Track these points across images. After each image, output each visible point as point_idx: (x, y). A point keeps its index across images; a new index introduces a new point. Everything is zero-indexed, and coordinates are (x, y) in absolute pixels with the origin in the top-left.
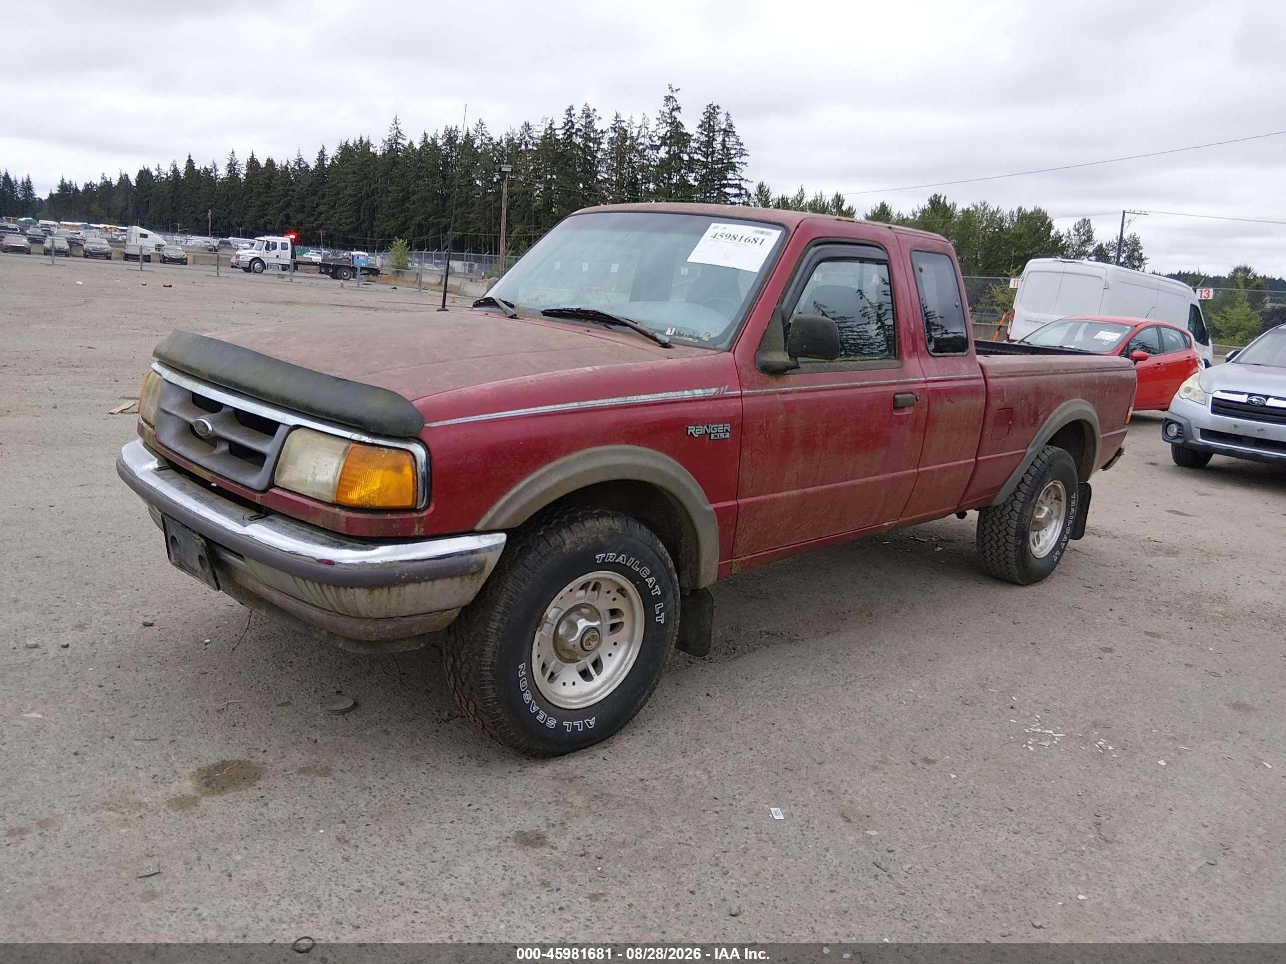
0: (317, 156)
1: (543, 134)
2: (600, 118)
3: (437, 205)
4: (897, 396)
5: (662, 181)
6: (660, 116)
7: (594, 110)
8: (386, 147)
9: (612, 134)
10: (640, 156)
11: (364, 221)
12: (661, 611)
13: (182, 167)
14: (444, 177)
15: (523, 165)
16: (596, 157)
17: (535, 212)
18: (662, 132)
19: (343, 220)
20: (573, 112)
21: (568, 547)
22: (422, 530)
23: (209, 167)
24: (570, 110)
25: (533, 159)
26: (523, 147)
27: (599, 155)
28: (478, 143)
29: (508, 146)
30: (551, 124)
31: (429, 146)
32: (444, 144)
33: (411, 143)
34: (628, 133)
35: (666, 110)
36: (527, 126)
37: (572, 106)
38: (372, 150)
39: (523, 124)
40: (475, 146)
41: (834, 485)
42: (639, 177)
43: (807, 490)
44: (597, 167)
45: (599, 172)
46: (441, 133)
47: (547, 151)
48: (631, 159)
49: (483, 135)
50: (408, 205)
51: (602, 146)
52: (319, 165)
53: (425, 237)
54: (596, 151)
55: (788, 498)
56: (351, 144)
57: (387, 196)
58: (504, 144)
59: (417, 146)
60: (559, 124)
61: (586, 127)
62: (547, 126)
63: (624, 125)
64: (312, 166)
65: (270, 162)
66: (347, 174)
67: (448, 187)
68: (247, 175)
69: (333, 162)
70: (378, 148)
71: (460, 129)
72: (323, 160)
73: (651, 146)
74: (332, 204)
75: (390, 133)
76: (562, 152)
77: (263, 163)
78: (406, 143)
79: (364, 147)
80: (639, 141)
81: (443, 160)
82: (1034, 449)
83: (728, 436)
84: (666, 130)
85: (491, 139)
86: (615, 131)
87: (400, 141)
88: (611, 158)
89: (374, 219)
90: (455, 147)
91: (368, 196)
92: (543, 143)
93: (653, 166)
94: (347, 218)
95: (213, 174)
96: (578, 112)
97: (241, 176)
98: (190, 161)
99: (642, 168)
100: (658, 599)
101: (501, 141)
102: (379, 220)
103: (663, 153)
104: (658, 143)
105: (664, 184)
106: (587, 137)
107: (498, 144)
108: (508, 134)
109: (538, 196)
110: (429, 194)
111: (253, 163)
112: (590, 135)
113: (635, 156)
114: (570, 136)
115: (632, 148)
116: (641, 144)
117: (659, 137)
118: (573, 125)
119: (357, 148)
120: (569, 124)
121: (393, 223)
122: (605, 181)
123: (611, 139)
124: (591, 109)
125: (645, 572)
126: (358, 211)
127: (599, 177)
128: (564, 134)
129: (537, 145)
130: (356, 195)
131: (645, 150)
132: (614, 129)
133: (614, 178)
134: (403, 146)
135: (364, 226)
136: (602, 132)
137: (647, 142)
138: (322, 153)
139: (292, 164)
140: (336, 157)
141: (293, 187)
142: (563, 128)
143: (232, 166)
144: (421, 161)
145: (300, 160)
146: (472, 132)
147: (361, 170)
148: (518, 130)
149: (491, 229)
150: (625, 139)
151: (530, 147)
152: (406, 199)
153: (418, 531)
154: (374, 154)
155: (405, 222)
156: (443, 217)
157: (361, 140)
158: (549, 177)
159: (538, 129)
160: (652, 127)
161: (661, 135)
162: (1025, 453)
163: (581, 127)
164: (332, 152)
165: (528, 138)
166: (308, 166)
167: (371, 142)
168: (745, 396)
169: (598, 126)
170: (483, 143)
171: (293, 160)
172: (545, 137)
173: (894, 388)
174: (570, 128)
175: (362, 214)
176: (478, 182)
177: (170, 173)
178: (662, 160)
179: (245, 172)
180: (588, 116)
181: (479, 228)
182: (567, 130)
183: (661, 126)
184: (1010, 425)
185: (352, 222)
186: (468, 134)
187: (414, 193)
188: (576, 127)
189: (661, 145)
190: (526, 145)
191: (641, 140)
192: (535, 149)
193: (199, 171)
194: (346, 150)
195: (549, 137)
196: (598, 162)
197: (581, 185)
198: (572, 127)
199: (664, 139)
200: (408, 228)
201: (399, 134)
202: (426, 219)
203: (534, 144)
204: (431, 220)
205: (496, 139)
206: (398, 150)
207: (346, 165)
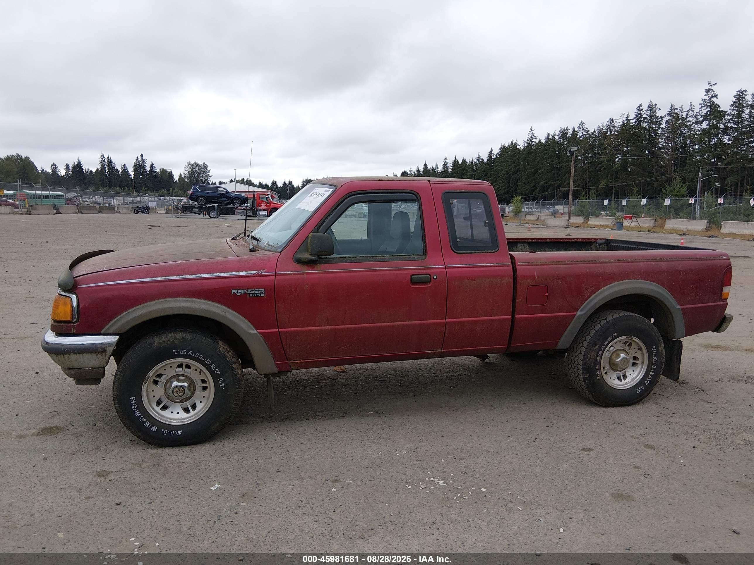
0: (488, 154)
1: (621, 123)
2: (660, 109)
3: (554, 174)
4: (413, 276)
5: (704, 143)
6: (702, 102)
7: (656, 105)
8: (526, 144)
9: (668, 118)
10: (688, 129)
11: (512, 187)
12: (222, 382)
13: (421, 168)
14: (559, 158)
15: (608, 144)
16: (657, 133)
17: (615, 172)
18: (704, 112)
19: (500, 188)
20: (641, 108)
21: (156, 344)
22: (75, 331)
23: (434, 167)
24: (639, 107)
25: (615, 139)
26: (609, 133)
27: (659, 131)
28: (580, 134)
29: (599, 133)
30: (627, 117)
31: (551, 141)
32: (559, 138)
33: (540, 140)
34: (680, 116)
35: (707, 98)
36: (612, 120)
37: (641, 105)
38: (518, 147)
39: (608, 119)
40: (578, 137)
41: (362, 325)
42: (688, 142)
43: (337, 327)
44: (658, 139)
45: (659, 142)
46: (557, 132)
47: (624, 133)
48: (682, 132)
49: (583, 129)
50: (536, 176)
51: (661, 126)
52: (489, 159)
53: (546, 193)
54: (658, 130)
55: (321, 330)
56: (506, 145)
57: (525, 172)
58: (596, 133)
59: (543, 141)
60: (632, 116)
61: (650, 116)
62: (624, 119)
63: (676, 111)
64: (485, 160)
65: (464, 161)
66: (504, 162)
67: (560, 163)
68: (452, 169)
69: (496, 156)
70: (521, 144)
71: (569, 128)
72: (491, 156)
73: (696, 121)
74: (495, 180)
75: (528, 136)
76: (634, 133)
77: (460, 162)
78: (537, 141)
79: (513, 146)
80: (688, 120)
81: (558, 147)
82: (582, 313)
83: (263, 295)
84: (706, 110)
85: (588, 131)
86: (670, 116)
87: (534, 140)
88: (668, 133)
89: (517, 186)
90: (566, 139)
91: (514, 173)
92: (622, 129)
93: (697, 135)
94: (502, 187)
95: (436, 171)
96: (645, 107)
97: (450, 170)
98: (425, 165)
99: (691, 136)
100: (219, 376)
101: (595, 131)
102: (520, 186)
103: (704, 125)
104: (701, 119)
105: (706, 145)
106: (651, 122)
107: (593, 134)
108: (599, 127)
109: (617, 161)
110: (549, 168)
111: (456, 162)
112: (653, 119)
113: (684, 130)
114: (640, 122)
115: (683, 125)
116: (689, 121)
117: (702, 116)
118: (642, 116)
119: (510, 147)
120: (639, 116)
121: (528, 187)
122: (664, 147)
123: (667, 121)
124: (654, 105)
125: (208, 362)
126: (509, 182)
127: (660, 146)
128: (635, 122)
129: (617, 131)
130: (508, 173)
131: (692, 125)
132: (670, 114)
133: (670, 145)
134: (535, 143)
135: (512, 190)
136: (661, 117)
137: (693, 120)
138: (491, 152)
139: (475, 160)
140: (498, 154)
141: (475, 173)
142: (634, 118)
143: (445, 165)
144: (545, 150)
145: (479, 158)
146: (576, 129)
147: (511, 159)
148: (605, 123)
149: (586, 185)
150: (677, 119)
151: (613, 133)
152: (535, 172)
153: (73, 331)
154: (519, 149)
155: (534, 186)
156: (557, 180)
157: (512, 143)
158: (625, 149)
159: (618, 121)
160: (697, 110)
161: (703, 114)
162: (575, 315)
163: (647, 116)
164: (496, 151)
165: (611, 128)
166: (483, 161)
167: (518, 143)
168: (279, 275)
169: (659, 114)
170: (583, 135)
171: (475, 158)
172: (623, 125)
173: (413, 272)
174: (640, 118)
175: (510, 184)
176: (579, 158)
177: (416, 172)
178: (704, 130)
179: (451, 168)
180: (652, 109)
181: (579, 185)
182: (638, 119)
183: (703, 109)
184: (547, 296)
185: (505, 189)
186: (574, 131)
187: (540, 168)
188: (643, 117)
189: (703, 121)
190: (611, 132)
191: (689, 119)
192: (616, 133)
193: (429, 170)
194: (504, 149)
195: (626, 125)
196: (659, 136)
197: (647, 152)
198: (641, 117)
199: (705, 117)
200: (537, 189)
201: (533, 136)
202: (546, 183)
203: (615, 131)
204: (549, 183)
205: (591, 131)
206: (532, 145)
207: (503, 157)
